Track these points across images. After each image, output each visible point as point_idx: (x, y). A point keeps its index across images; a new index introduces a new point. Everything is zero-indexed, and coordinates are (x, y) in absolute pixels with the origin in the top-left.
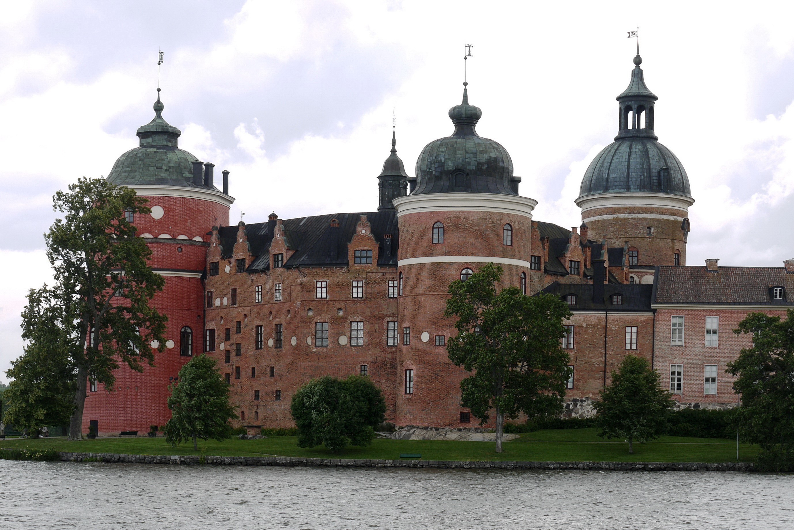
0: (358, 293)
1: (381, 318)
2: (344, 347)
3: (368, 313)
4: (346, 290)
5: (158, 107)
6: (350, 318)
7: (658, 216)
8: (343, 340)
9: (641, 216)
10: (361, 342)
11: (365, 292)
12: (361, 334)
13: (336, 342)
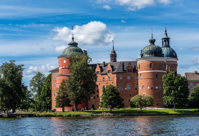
0: (129, 78)
1: (134, 84)
2: (126, 90)
3: (131, 82)
4: (126, 78)
5: (73, 39)
6: (127, 84)
7: (173, 63)
8: (126, 89)
9: (170, 63)
10: (129, 89)
11: (130, 78)
12: (129, 87)
13: (124, 89)
